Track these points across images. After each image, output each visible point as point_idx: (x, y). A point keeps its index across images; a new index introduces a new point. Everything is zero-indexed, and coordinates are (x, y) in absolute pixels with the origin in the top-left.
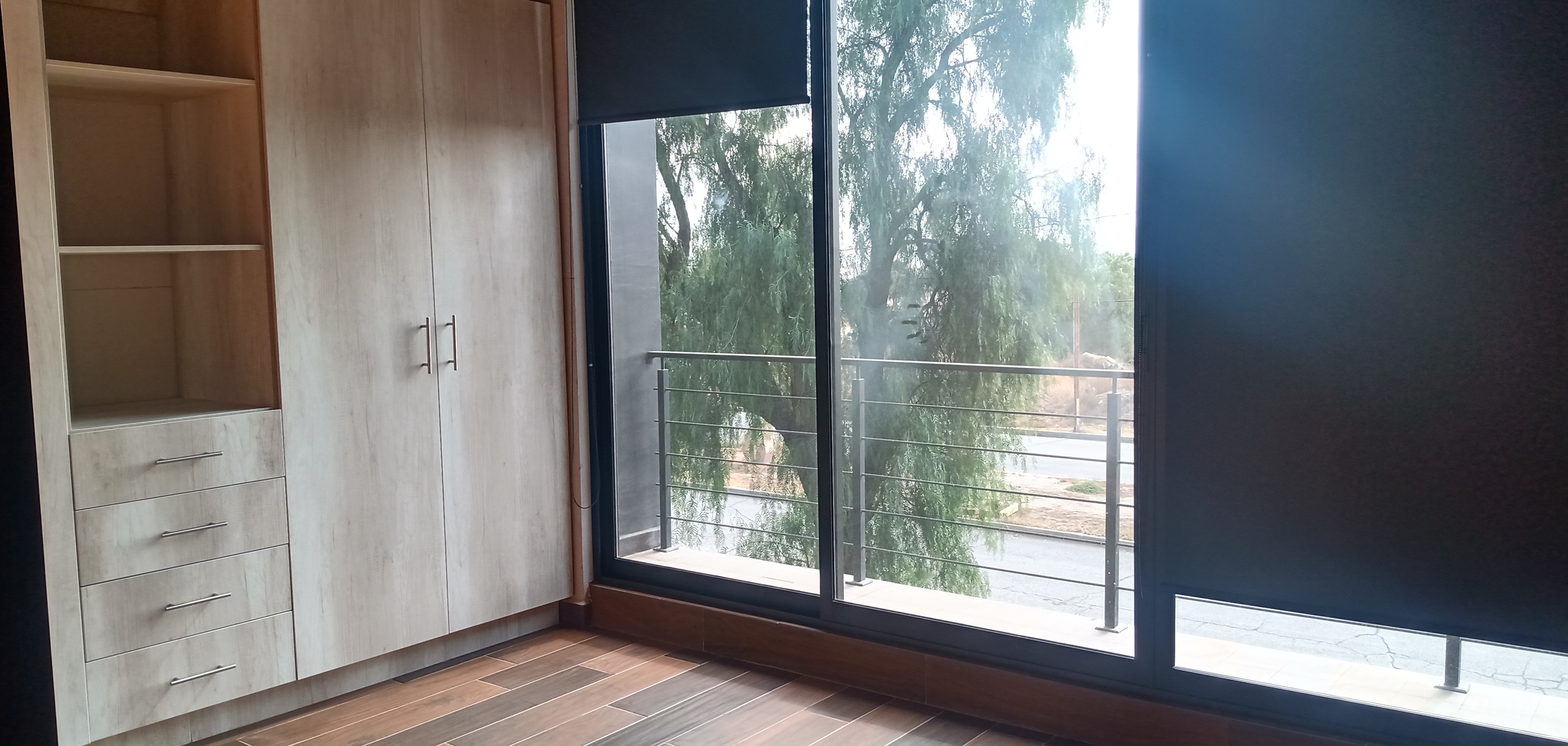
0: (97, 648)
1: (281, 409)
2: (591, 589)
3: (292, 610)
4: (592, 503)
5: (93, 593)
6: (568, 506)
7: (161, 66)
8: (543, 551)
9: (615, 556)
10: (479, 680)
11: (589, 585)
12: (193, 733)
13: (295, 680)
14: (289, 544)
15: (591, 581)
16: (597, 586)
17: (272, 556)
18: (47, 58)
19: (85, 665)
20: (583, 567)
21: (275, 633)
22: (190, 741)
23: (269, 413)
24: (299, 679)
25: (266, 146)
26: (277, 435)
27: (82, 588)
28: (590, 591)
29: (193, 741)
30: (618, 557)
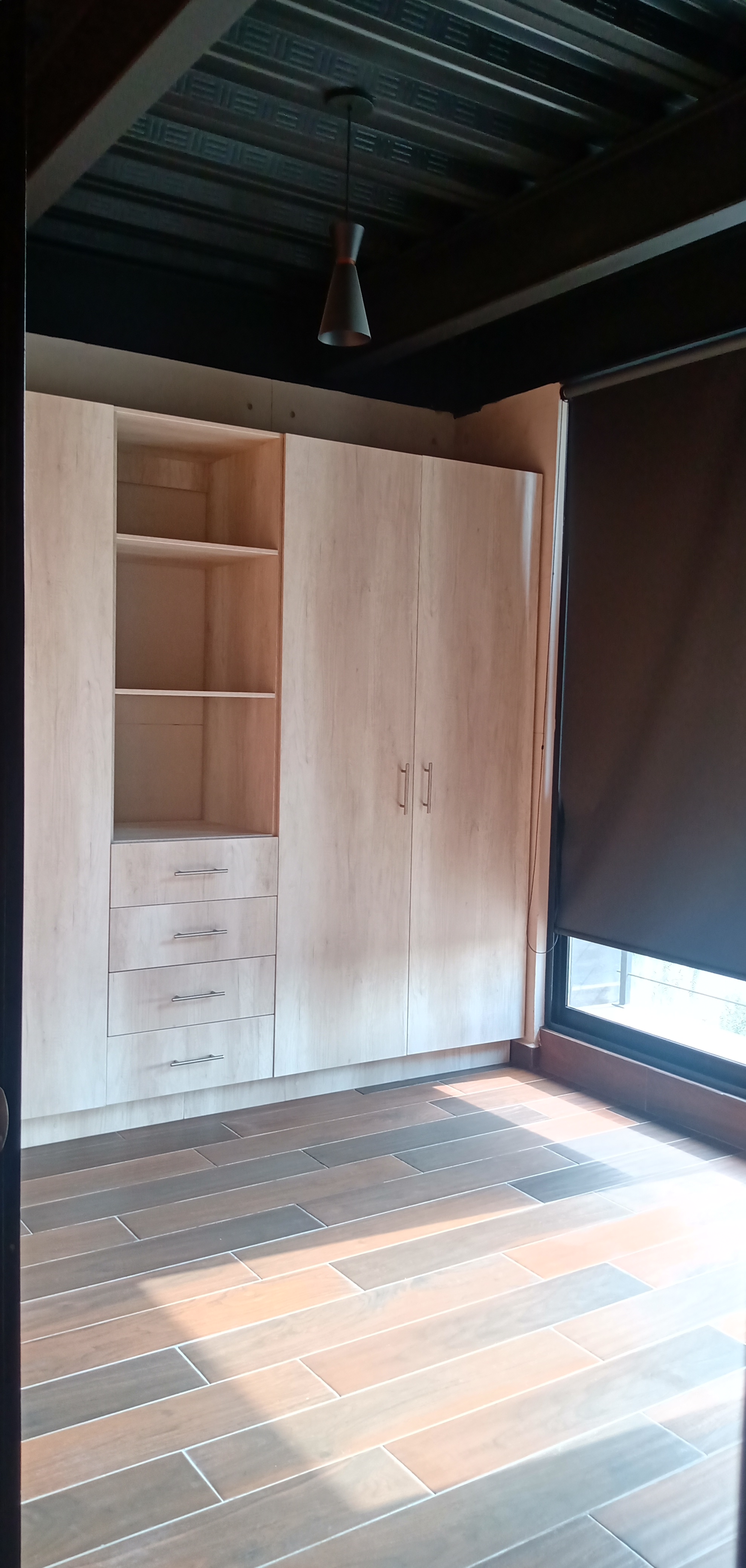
0: (117, 1026)
1: (278, 837)
2: (541, 1032)
3: (274, 1014)
4: (547, 950)
5: (118, 979)
6: (524, 950)
7: (207, 539)
8: (498, 991)
9: (566, 1004)
10: (430, 1102)
11: (540, 1030)
12: (185, 1110)
13: (272, 1076)
14: (276, 955)
15: (541, 1026)
16: (547, 1031)
17: (262, 965)
18: (117, 532)
19: (107, 1039)
20: (535, 1011)
21: (258, 1032)
22: (182, 1118)
23: (269, 840)
24: (275, 1076)
25: (283, 608)
26: (275, 858)
27: (110, 974)
28: (540, 1035)
29: (185, 1118)
30: (568, 1005)
